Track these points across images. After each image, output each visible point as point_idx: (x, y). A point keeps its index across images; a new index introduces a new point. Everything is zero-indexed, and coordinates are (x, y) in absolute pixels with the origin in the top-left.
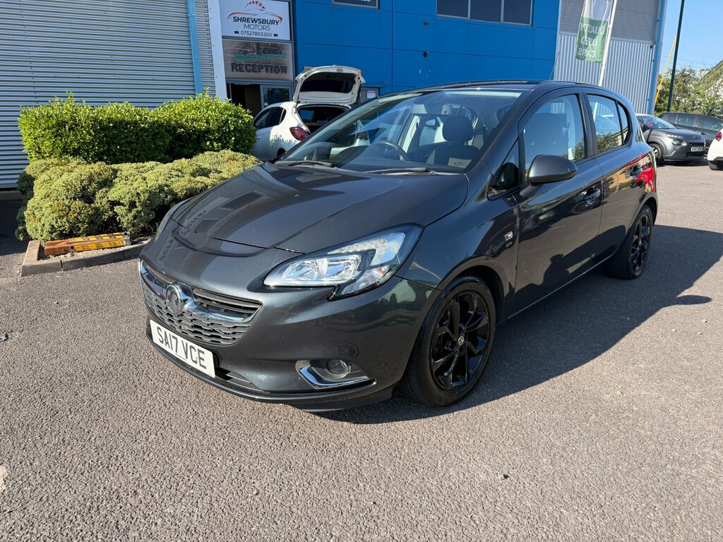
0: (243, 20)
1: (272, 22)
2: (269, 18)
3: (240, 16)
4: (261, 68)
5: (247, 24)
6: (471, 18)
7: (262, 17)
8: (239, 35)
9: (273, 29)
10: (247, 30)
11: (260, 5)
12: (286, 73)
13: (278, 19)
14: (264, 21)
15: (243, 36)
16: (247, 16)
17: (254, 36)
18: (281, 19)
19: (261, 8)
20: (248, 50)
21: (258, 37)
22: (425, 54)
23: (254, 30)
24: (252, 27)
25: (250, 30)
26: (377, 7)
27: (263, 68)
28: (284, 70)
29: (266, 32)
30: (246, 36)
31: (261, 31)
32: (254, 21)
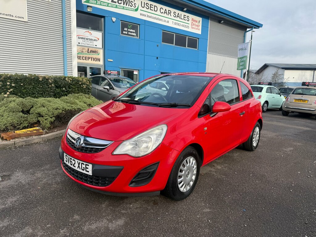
0: (82, 38)
1: (95, 40)
2: (94, 38)
3: (81, 37)
4: (89, 58)
5: (84, 40)
6: (175, 45)
7: (91, 38)
8: (80, 44)
9: (95, 43)
10: (84, 42)
11: (90, 33)
12: (99, 61)
13: (97, 39)
14: (91, 40)
15: (82, 45)
16: (84, 37)
17: (87, 45)
18: (99, 39)
19: (90, 34)
20: (84, 51)
21: (88, 46)
22: (157, 58)
23: (87, 43)
24: (86, 41)
25: (85, 43)
26: (138, 38)
27: (90, 58)
28: (99, 60)
29: (92, 44)
30: (83, 45)
31: (90, 43)
32: (87, 39)
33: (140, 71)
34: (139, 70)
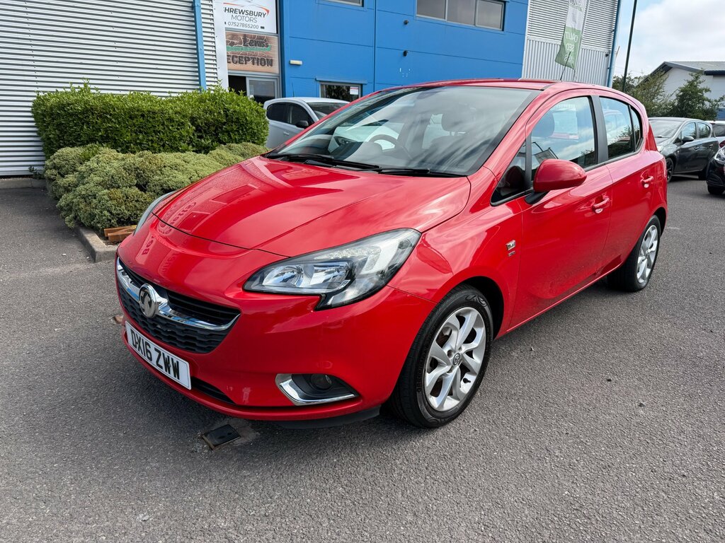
0: (230, 10)
1: (260, 14)
2: (257, 10)
3: (228, 7)
4: (247, 59)
5: (234, 15)
6: (447, 20)
7: (249, 9)
9: (260, 21)
10: (234, 21)
12: (271, 65)
13: (265, 12)
14: (251, 13)
15: (230, 27)
16: (234, 7)
17: (241, 28)
18: (268, 11)
20: (235, 41)
21: (244, 28)
22: (405, 54)
23: (241, 22)
24: (239, 18)
25: (237, 21)
26: (361, 5)
27: (249, 60)
28: (270, 63)
29: (253, 24)
30: (233, 27)
31: (248, 23)
32: (241, 12)
33: (364, 86)
34: (362, 85)
